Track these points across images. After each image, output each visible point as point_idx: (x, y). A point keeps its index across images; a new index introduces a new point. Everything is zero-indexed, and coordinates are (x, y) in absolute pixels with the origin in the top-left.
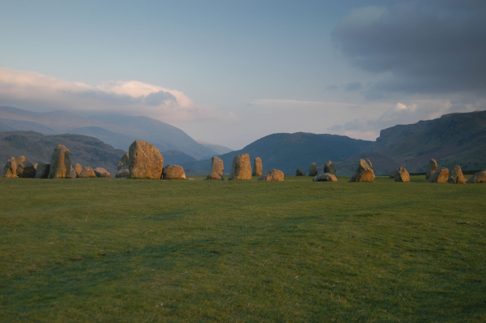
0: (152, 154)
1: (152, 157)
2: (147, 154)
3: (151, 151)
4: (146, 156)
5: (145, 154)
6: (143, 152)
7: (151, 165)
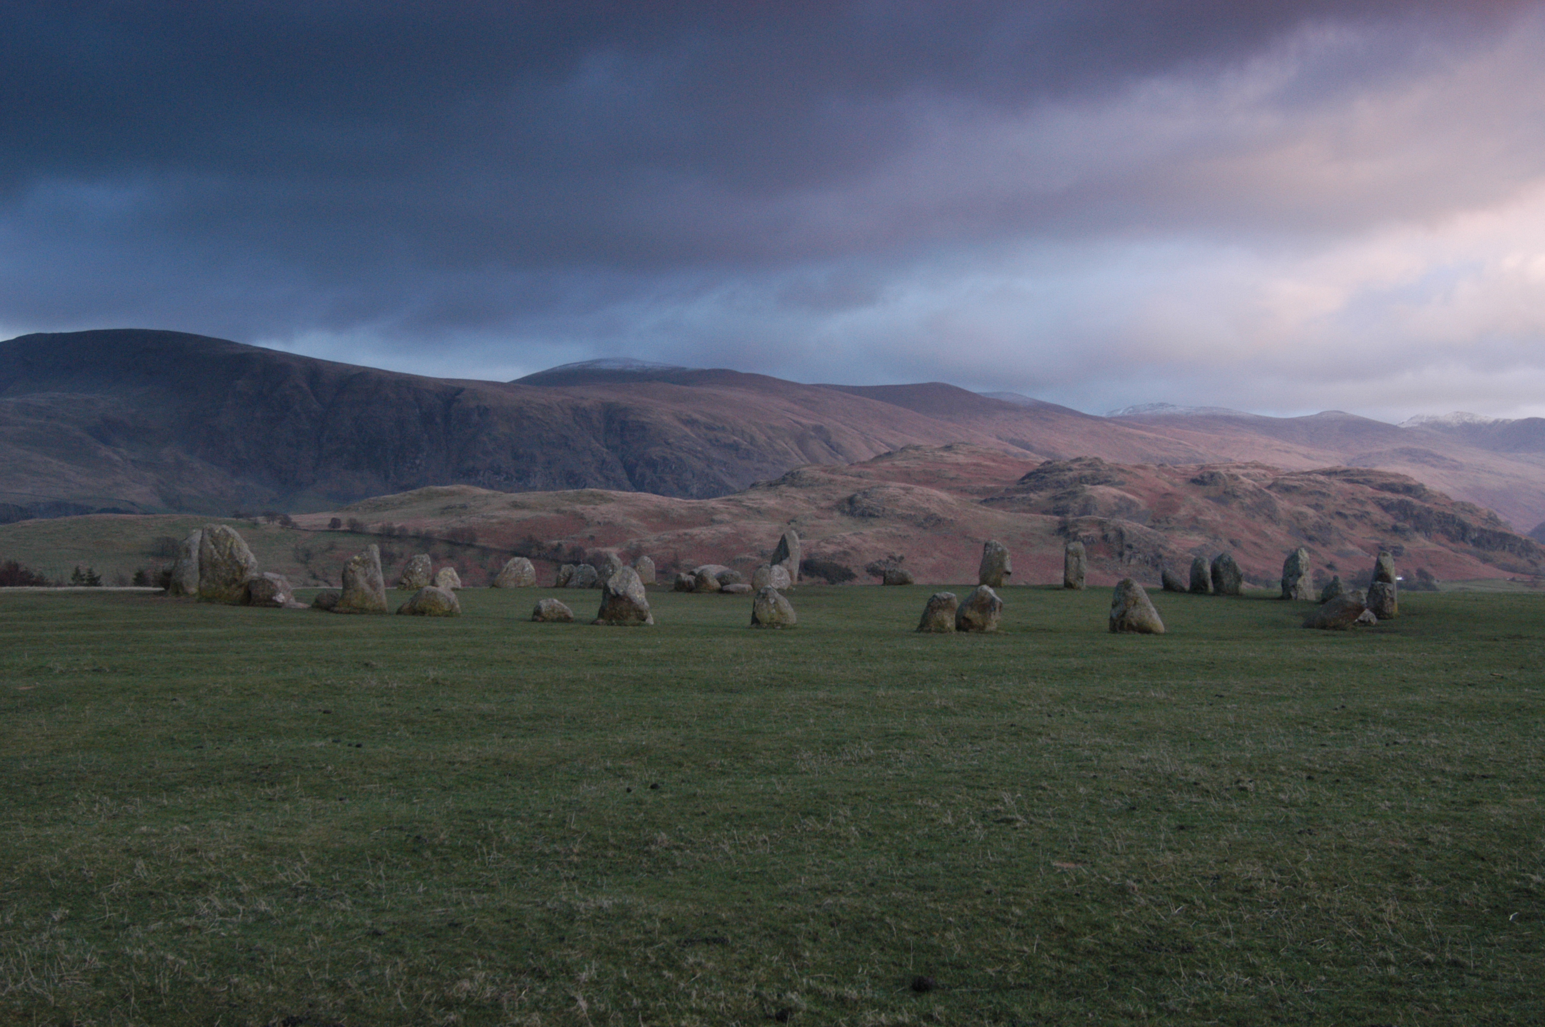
0: (228, 552)
1: (226, 557)
2: (218, 552)
3: (226, 547)
4: (216, 555)
5: (215, 552)
6: (213, 547)
7: (223, 574)
